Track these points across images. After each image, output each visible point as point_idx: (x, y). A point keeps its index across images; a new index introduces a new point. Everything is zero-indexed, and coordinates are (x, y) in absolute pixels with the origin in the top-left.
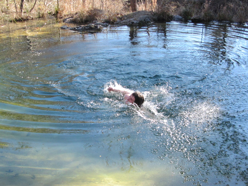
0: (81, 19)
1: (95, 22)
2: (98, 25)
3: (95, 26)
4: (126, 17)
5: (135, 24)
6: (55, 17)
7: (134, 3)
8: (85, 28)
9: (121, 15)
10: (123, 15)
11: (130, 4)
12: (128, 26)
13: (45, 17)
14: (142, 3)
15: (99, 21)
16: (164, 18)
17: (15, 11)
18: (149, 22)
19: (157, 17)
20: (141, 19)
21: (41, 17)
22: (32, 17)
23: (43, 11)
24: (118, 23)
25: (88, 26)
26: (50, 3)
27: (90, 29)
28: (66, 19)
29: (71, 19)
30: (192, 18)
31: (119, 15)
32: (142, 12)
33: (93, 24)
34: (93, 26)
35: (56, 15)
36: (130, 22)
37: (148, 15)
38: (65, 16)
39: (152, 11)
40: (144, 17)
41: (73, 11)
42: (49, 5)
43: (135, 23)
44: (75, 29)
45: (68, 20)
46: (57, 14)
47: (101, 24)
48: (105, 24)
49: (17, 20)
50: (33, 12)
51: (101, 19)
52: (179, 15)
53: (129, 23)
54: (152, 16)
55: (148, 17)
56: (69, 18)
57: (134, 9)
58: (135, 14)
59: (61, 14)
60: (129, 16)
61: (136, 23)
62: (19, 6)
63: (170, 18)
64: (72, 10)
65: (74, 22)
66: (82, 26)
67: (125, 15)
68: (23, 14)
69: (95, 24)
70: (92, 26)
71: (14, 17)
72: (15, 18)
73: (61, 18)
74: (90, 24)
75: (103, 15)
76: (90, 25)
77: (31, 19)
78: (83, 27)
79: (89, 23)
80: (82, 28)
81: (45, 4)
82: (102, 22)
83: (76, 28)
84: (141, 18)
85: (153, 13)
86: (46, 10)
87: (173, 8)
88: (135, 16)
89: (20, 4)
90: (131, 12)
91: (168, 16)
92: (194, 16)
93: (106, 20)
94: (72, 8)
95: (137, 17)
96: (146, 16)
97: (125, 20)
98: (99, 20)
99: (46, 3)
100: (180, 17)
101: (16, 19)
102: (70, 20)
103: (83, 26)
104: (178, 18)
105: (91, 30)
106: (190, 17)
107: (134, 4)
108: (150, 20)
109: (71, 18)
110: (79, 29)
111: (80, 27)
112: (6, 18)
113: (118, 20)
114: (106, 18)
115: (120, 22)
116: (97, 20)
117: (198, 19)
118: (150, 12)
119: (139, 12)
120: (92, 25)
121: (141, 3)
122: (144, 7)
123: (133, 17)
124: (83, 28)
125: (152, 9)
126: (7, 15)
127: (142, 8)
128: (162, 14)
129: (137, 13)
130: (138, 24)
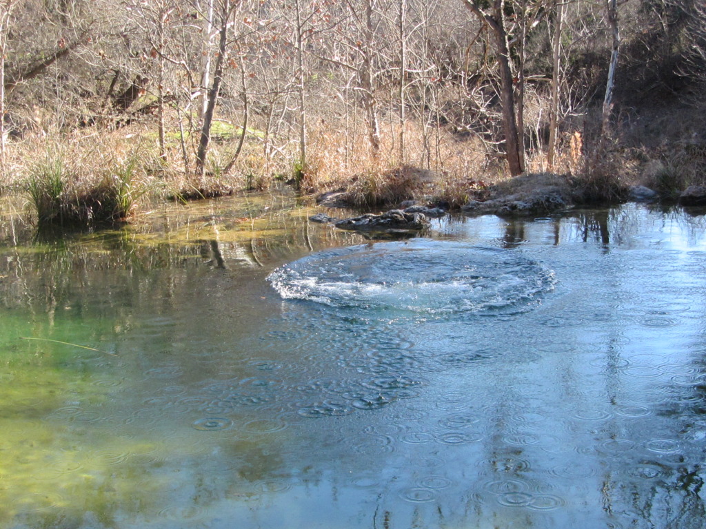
0: (369, 196)
1: (408, 203)
2: (416, 214)
3: (405, 216)
4: (495, 190)
5: (520, 210)
6: (295, 188)
7: (518, 150)
8: (377, 220)
9: (481, 184)
10: (487, 184)
11: (506, 155)
12: (501, 215)
13: (265, 187)
14: (540, 152)
15: (417, 202)
16: (604, 195)
17: (183, 169)
18: (560, 204)
19: (582, 191)
20: (537, 197)
21: (255, 187)
22: (230, 187)
23: (260, 172)
24: (472, 209)
25: (388, 217)
26: (280, 149)
27: (391, 224)
28: (325, 195)
29: (338, 194)
30: (684, 194)
31: (475, 186)
32: (540, 178)
33: (401, 211)
34: (401, 215)
35: (298, 182)
36: (506, 205)
37: (556, 184)
38: (322, 185)
39: (569, 173)
40: (547, 191)
41: (345, 171)
42: (278, 153)
43: (521, 208)
44: (350, 222)
45: (330, 197)
46: (300, 180)
47: (424, 209)
48: (434, 210)
49: (188, 194)
50: (233, 173)
51: (425, 196)
52: (646, 185)
53: (502, 208)
54: (569, 189)
55: (558, 192)
56: (334, 192)
57: (517, 168)
58: (521, 181)
59: (311, 180)
60: (502, 189)
61: (525, 209)
62: (193, 157)
63: (619, 195)
64: (343, 170)
65: (347, 203)
66: (371, 214)
67: (492, 184)
68: (204, 179)
69: (407, 209)
70: (398, 216)
71: (178, 187)
72: (181, 188)
73: (312, 191)
74: (393, 211)
75: (429, 185)
76: (393, 213)
77: (228, 192)
78: (374, 218)
79: (391, 208)
80: (370, 221)
81: (265, 151)
82: (427, 206)
83: (354, 222)
84: (538, 194)
85: (573, 179)
86: (269, 171)
87: (628, 166)
88: (519, 188)
89: (197, 151)
90: (509, 177)
91: (615, 187)
92: (689, 189)
93: (437, 199)
94: (342, 164)
95: (526, 192)
96: (551, 187)
97: (491, 199)
98: (419, 199)
99: (268, 150)
100: (650, 191)
101: (184, 192)
102: (337, 197)
103: (374, 215)
104: (642, 195)
105: (395, 228)
106: (677, 191)
107: (518, 154)
108: (562, 199)
109: (338, 191)
110: (361, 223)
111: (366, 217)
112: (158, 190)
113: (472, 200)
114: (437, 194)
115: (478, 204)
116: (411, 198)
117: (699, 198)
118: (564, 176)
119: (531, 175)
120: (397, 213)
121: (537, 152)
122: (546, 162)
123: (515, 192)
124: (373, 220)
125: (568, 167)
126: (161, 183)
127: (540, 166)
128: (597, 183)
129: (527, 179)
130: (530, 210)
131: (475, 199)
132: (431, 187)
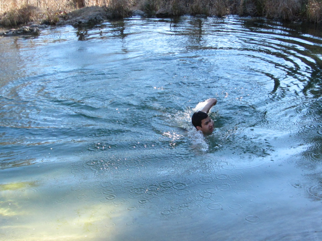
0: (12, 22)
1: (31, 23)
2: (35, 28)
3: (30, 29)
4: (71, 15)
5: (83, 24)
8: (17, 32)
9: (65, 13)
10: (67, 12)
12: (75, 26)
15: (35, 22)
16: (121, 15)
18: (102, 20)
19: (111, 13)
24: (61, 24)
25: (22, 30)
27: (23, 34)
30: (157, 13)
31: (62, 13)
32: (92, 8)
33: (27, 27)
34: (27, 29)
36: (77, 22)
37: (99, 11)
39: (105, 6)
40: (95, 14)
43: (83, 22)
44: (4, 34)
47: (39, 25)
48: (43, 26)
51: (39, 19)
52: (140, 10)
53: (75, 23)
54: (105, 13)
55: (100, 14)
57: (82, 4)
58: (83, 10)
60: (74, 14)
61: (85, 23)
63: (128, 15)
65: (2, 25)
66: (13, 29)
67: (70, 12)
69: (31, 26)
70: (26, 30)
74: (24, 27)
75: (41, 14)
76: (24, 28)
78: (15, 31)
80: (13, 32)
82: (40, 24)
84: (91, 16)
85: (107, 8)
87: (132, 1)
88: (82, 13)
90: (78, 9)
91: (126, 11)
92: (160, 10)
93: (45, 21)
95: (86, 15)
96: (97, 12)
97: (70, 19)
98: (36, 21)
100: (142, 12)
103: (15, 30)
104: (139, 14)
105: (26, 35)
106: (154, 12)
108: (102, 17)
110: (9, 34)
111: (11, 31)
113: (61, 20)
114: (44, 19)
115: (64, 22)
116: (32, 21)
117: (164, 14)
118: (103, 7)
119: (88, 7)
120: (26, 28)
123: (80, 15)
124: (15, 32)
125: (105, 3)
127: (93, 3)
128: (118, 9)
129: (86, 9)
130: (87, 23)
131: (62, 20)
132: (42, 15)
